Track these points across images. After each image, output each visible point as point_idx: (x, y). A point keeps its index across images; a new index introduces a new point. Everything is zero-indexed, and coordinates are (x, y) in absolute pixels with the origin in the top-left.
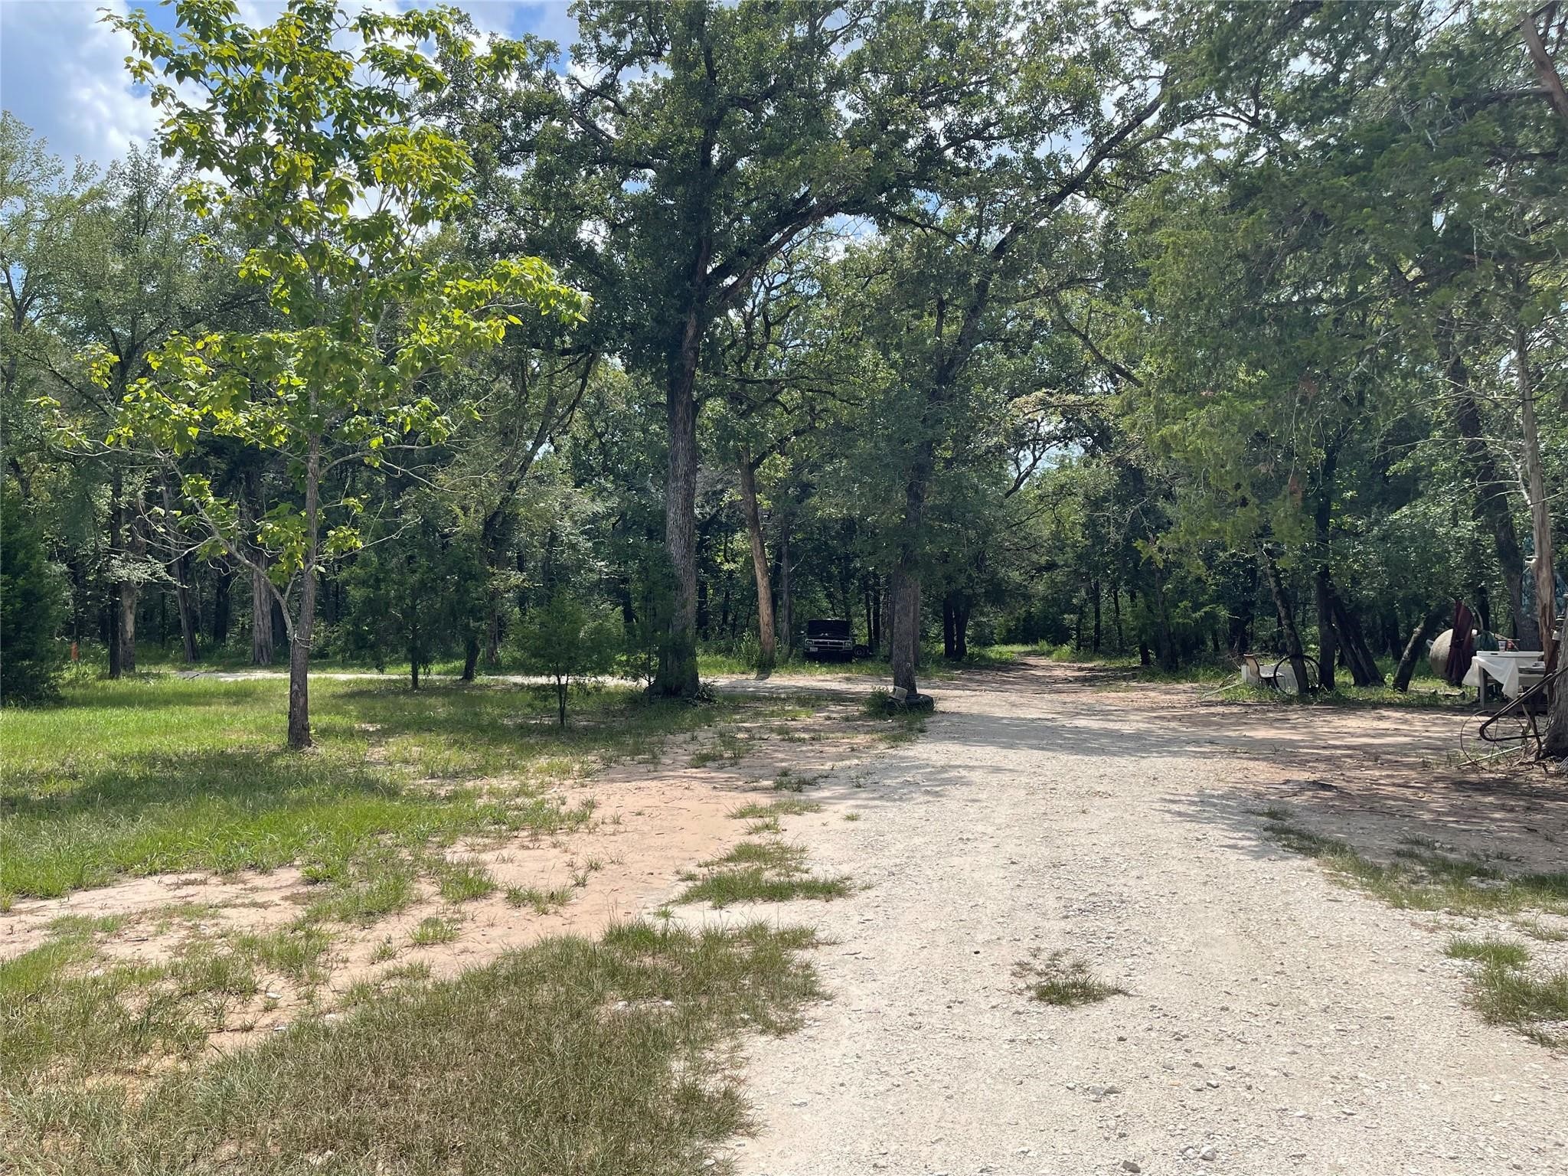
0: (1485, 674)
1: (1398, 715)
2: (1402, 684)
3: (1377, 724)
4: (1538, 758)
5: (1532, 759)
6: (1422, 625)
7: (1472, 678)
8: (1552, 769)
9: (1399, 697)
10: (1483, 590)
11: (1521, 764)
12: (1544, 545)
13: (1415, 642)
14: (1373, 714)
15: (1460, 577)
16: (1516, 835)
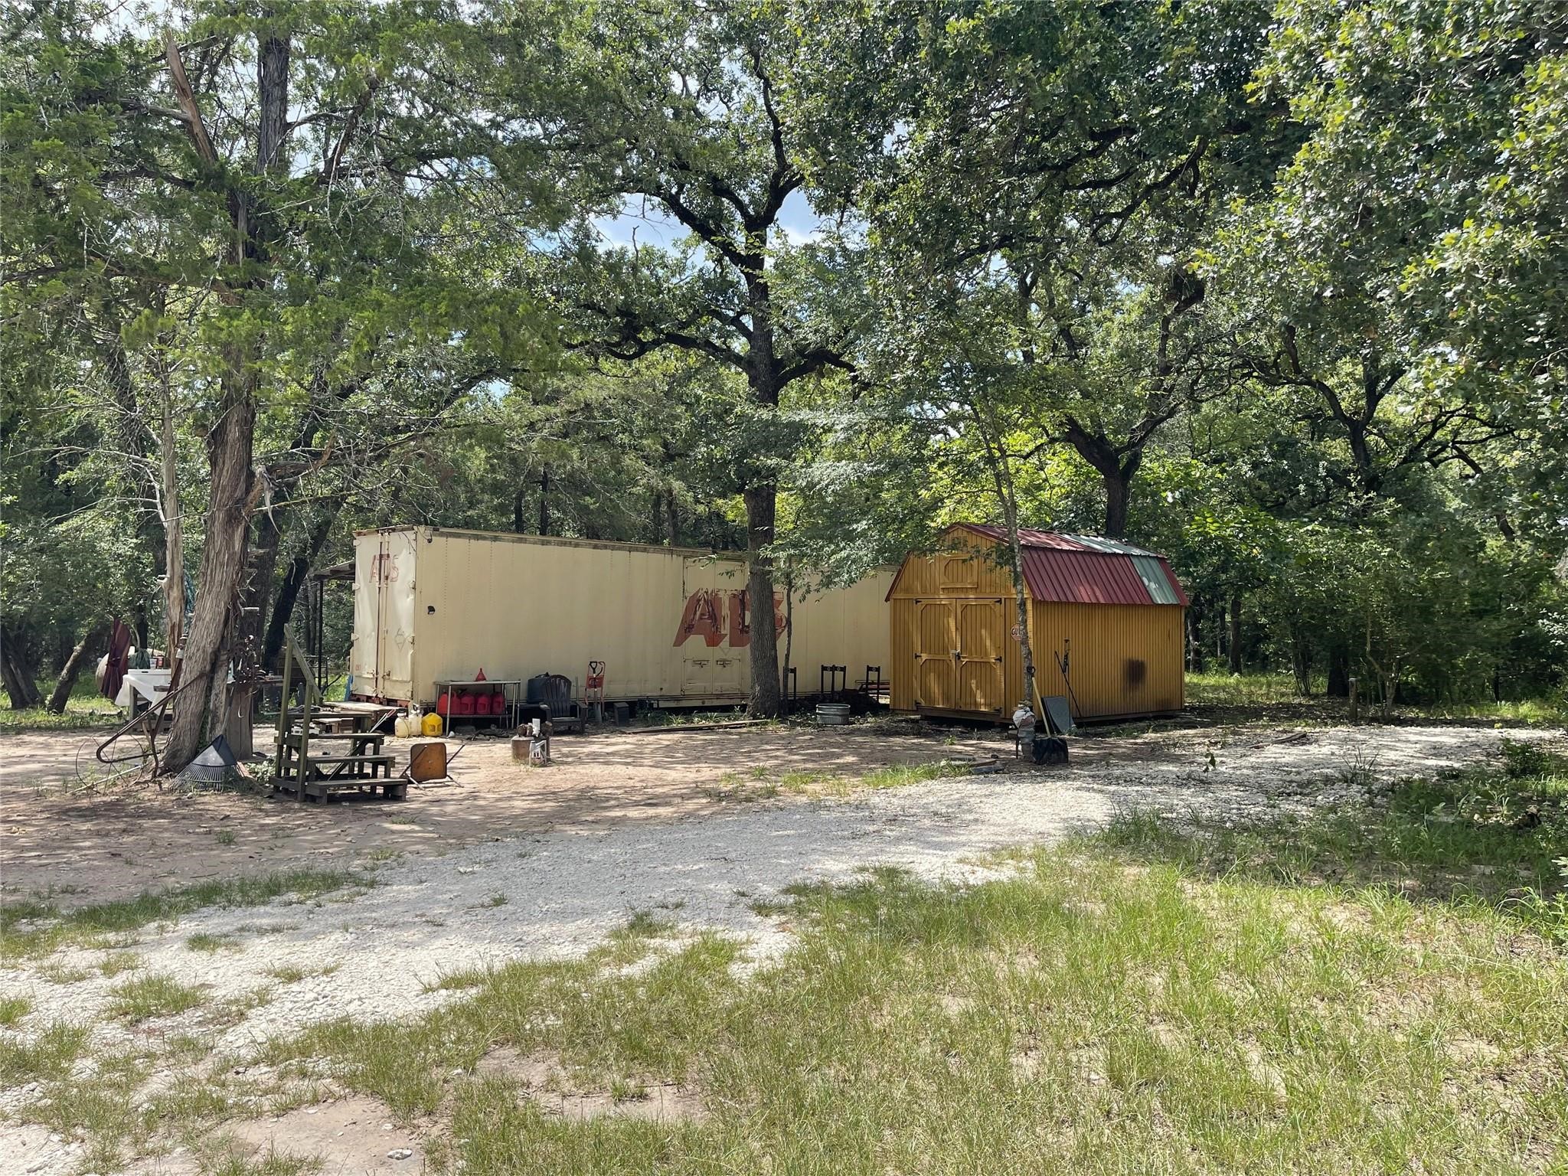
0: (135, 693)
1: (41, 739)
2: (58, 706)
3: (20, 751)
4: (154, 776)
5: (149, 777)
6: (83, 643)
7: (124, 698)
8: (165, 786)
9: (54, 719)
10: (141, 609)
11: (137, 783)
12: (176, 564)
13: (75, 660)
14: (14, 740)
15: (122, 593)
16: (96, 863)
